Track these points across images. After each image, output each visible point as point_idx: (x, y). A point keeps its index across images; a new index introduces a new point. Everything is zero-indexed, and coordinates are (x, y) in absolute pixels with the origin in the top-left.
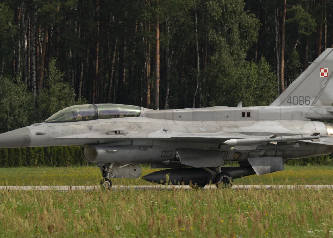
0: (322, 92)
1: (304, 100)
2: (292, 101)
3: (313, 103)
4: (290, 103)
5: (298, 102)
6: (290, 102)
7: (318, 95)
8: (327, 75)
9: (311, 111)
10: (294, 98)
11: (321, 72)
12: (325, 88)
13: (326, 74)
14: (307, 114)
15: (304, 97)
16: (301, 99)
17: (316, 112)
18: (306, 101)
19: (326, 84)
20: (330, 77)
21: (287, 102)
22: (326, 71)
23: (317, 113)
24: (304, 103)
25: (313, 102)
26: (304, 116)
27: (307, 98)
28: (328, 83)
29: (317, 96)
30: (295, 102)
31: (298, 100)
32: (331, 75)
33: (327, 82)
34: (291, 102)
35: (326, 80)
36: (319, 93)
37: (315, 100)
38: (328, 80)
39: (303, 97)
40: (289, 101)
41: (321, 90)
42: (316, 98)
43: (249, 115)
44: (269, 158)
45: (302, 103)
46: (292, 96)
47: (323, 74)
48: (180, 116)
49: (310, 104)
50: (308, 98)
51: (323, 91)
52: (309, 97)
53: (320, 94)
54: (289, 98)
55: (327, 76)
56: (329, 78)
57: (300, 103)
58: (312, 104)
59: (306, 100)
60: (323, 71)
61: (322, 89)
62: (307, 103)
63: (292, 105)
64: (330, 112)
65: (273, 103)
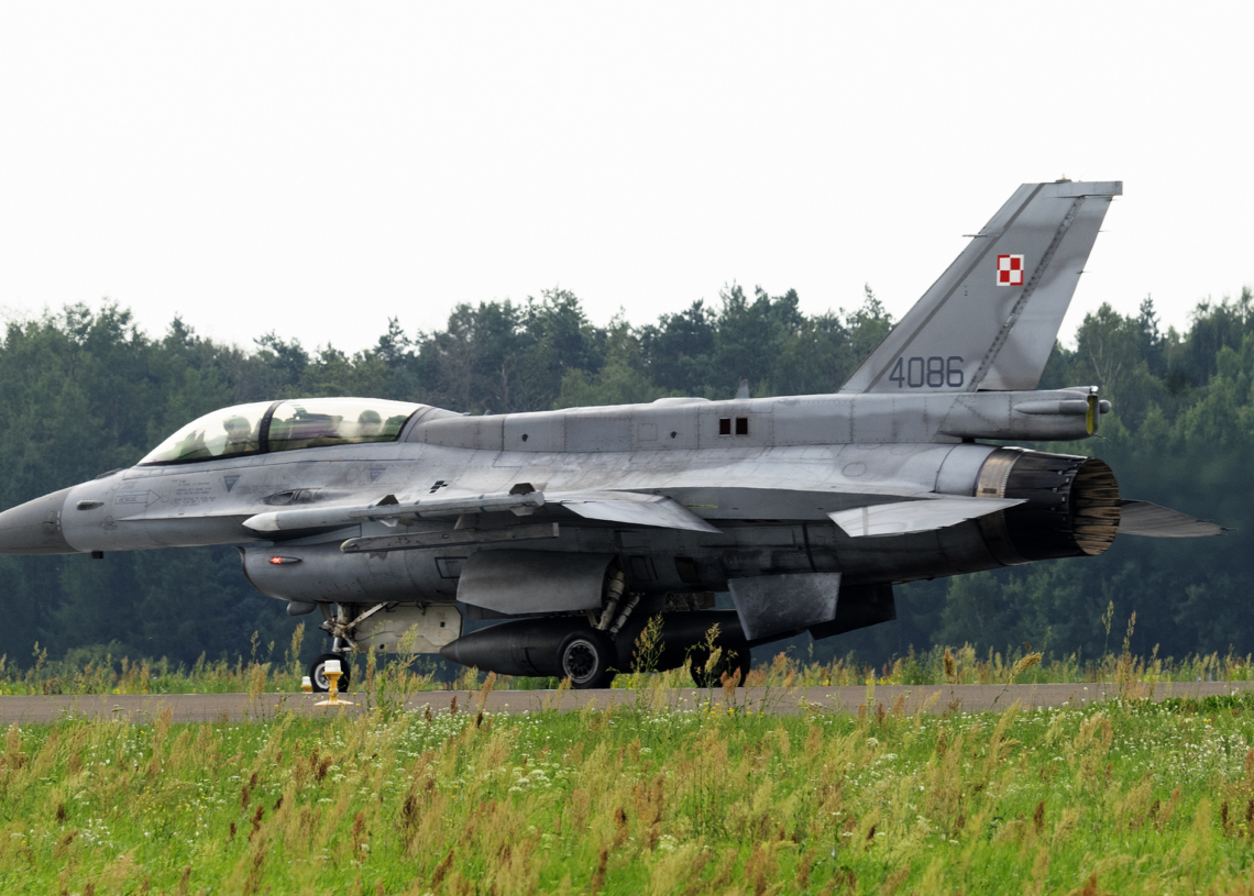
0: (1002, 337)
1: (945, 372)
2: (905, 375)
3: (973, 381)
4: (897, 382)
5: (925, 379)
6: (901, 379)
7: (991, 350)
8: (1018, 281)
9: (960, 409)
10: (913, 362)
11: (998, 268)
12: (1012, 324)
13: (1015, 276)
14: (943, 420)
15: (945, 359)
16: (936, 365)
17: (974, 412)
18: (950, 372)
19: (1017, 311)
20: (1029, 284)
21: (892, 379)
22: (1015, 264)
23: (979, 415)
24: (945, 381)
25: (975, 377)
26: (934, 429)
27: (954, 364)
28: (1022, 308)
29: (987, 357)
30: (916, 378)
31: (926, 372)
32: (1033, 278)
33: (1019, 303)
34: (903, 379)
35: (1017, 298)
36: (994, 344)
37: (980, 369)
38: (1022, 297)
39: (940, 359)
40: (897, 375)
41: (1001, 332)
42: (983, 363)
43: (743, 426)
44: (796, 577)
45: (939, 383)
46: (906, 357)
47: (1005, 276)
48: (525, 437)
49: (964, 386)
50: (958, 361)
51: (1006, 338)
52: (962, 360)
53: (995, 349)
54: (896, 362)
55: (1021, 284)
56: (1026, 290)
57: (932, 383)
58: (971, 384)
59: (951, 369)
60: (1005, 264)
61: (1004, 332)
62: (955, 379)
63: (906, 388)
64: (1020, 411)
65: (848, 385)
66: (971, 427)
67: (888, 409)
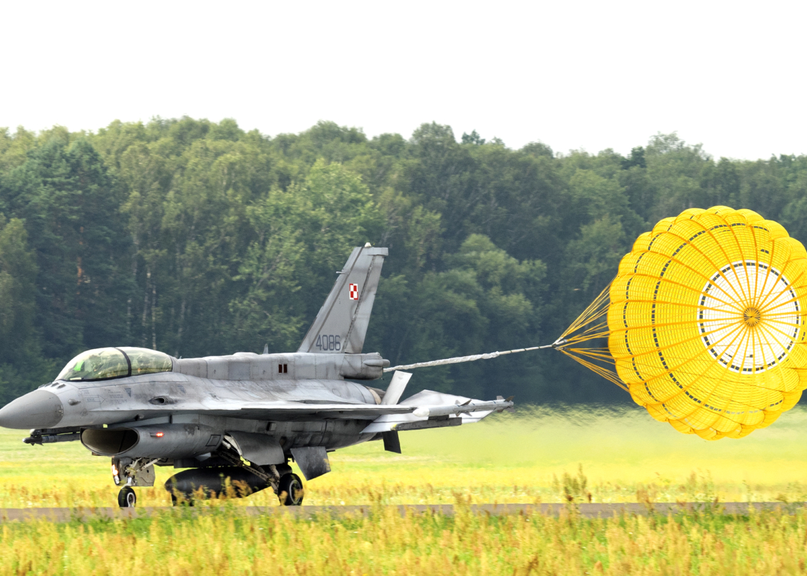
1: (334, 343)
2: (322, 344)
3: (343, 348)
4: (319, 347)
5: (329, 346)
7: (348, 333)
9: (346, 363)
10: (324, 337)
11: (350, 290)
12: (355, 319)
13: (355, 295)
14: (341, 368)
15: (335, 336)
16: (332, 339)
17: (350, 364)
18: (336, 343)
19: (356, 313)
20: (359, 299)
21: (317, 346)
22: (355, 289)
23: (352, 366)
24: (335, 347)
25: (344, 346)
26: (338, 372)
28: (358, 311)
29: (347, 336)
30: (326, 345)
31: (328, 343)
32: (360, 296)
33: (357, 309)
34: (321, 346)
35: (356, 306)
36: (349, 329)
37: (345, 342)
38: (358, 306)
39: (333, 336)
40: (319, 343)
42: (346, 339)
43: (286, 369)
44: (313, 449)
45: (333, 348)
46: (321, 335)
47: (352, 294)
48: (215, 371)
49: (341, 350)
50: (338, 338)
51: (353, 326)
52: (340, 337)
53: (350, 331)
54: (318, 337)
55: (357, 298)
56: (358, 302)
57: (331, 348)
58: (343, 350)
59: (336, 341)
60: (352, 288)
61: (353, 322)
62: (338, 347)
63: (323, 351)
64: (366, 364)
65: (301, 348)
66: (350, 372)
67: (324, 361)
